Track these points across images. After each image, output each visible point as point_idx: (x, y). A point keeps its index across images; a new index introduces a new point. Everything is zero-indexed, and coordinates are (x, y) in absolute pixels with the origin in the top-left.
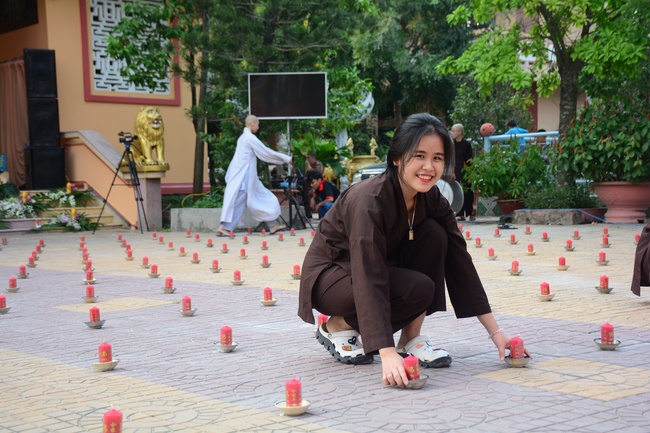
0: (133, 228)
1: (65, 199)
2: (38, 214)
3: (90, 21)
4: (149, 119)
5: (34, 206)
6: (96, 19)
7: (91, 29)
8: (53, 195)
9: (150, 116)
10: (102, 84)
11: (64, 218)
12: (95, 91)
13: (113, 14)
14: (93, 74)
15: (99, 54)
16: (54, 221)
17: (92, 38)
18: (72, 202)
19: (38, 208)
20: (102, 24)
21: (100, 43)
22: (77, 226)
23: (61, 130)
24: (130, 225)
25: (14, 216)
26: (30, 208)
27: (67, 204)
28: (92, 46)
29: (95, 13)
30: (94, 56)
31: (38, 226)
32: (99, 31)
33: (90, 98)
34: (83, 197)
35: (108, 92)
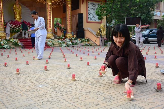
0: (98, 46)
1: (85, 40)
2: (82, 43)
3: (88, 8)
4: (103, 26)
5: (81, 41)
6: (89, 8)
7: (88, 9)
8: (83, 39)
9: (103, 25)
10: (89, 19)
11: (87, 44)
12: (88, 21)
13: (91, 7)
14: (88, 18)
15: (89, 14)
16: (85, 44)
17: (88, 11)
18: (87, 41)
19: (82, 42)
20: (90, 9)
21: (89, 12)
22: (89, 45)
23: (84, 28)
24: (97, 45)
25: (78, 43)
26: (81, 42)
27: (86, 41)
28: (88, 13)
29: (89, 7)
30: (88, 14)
31: (83, 45)
32: (89, 10)
33: (87, 22)
34: (88, 40)
35: (90, 21)
